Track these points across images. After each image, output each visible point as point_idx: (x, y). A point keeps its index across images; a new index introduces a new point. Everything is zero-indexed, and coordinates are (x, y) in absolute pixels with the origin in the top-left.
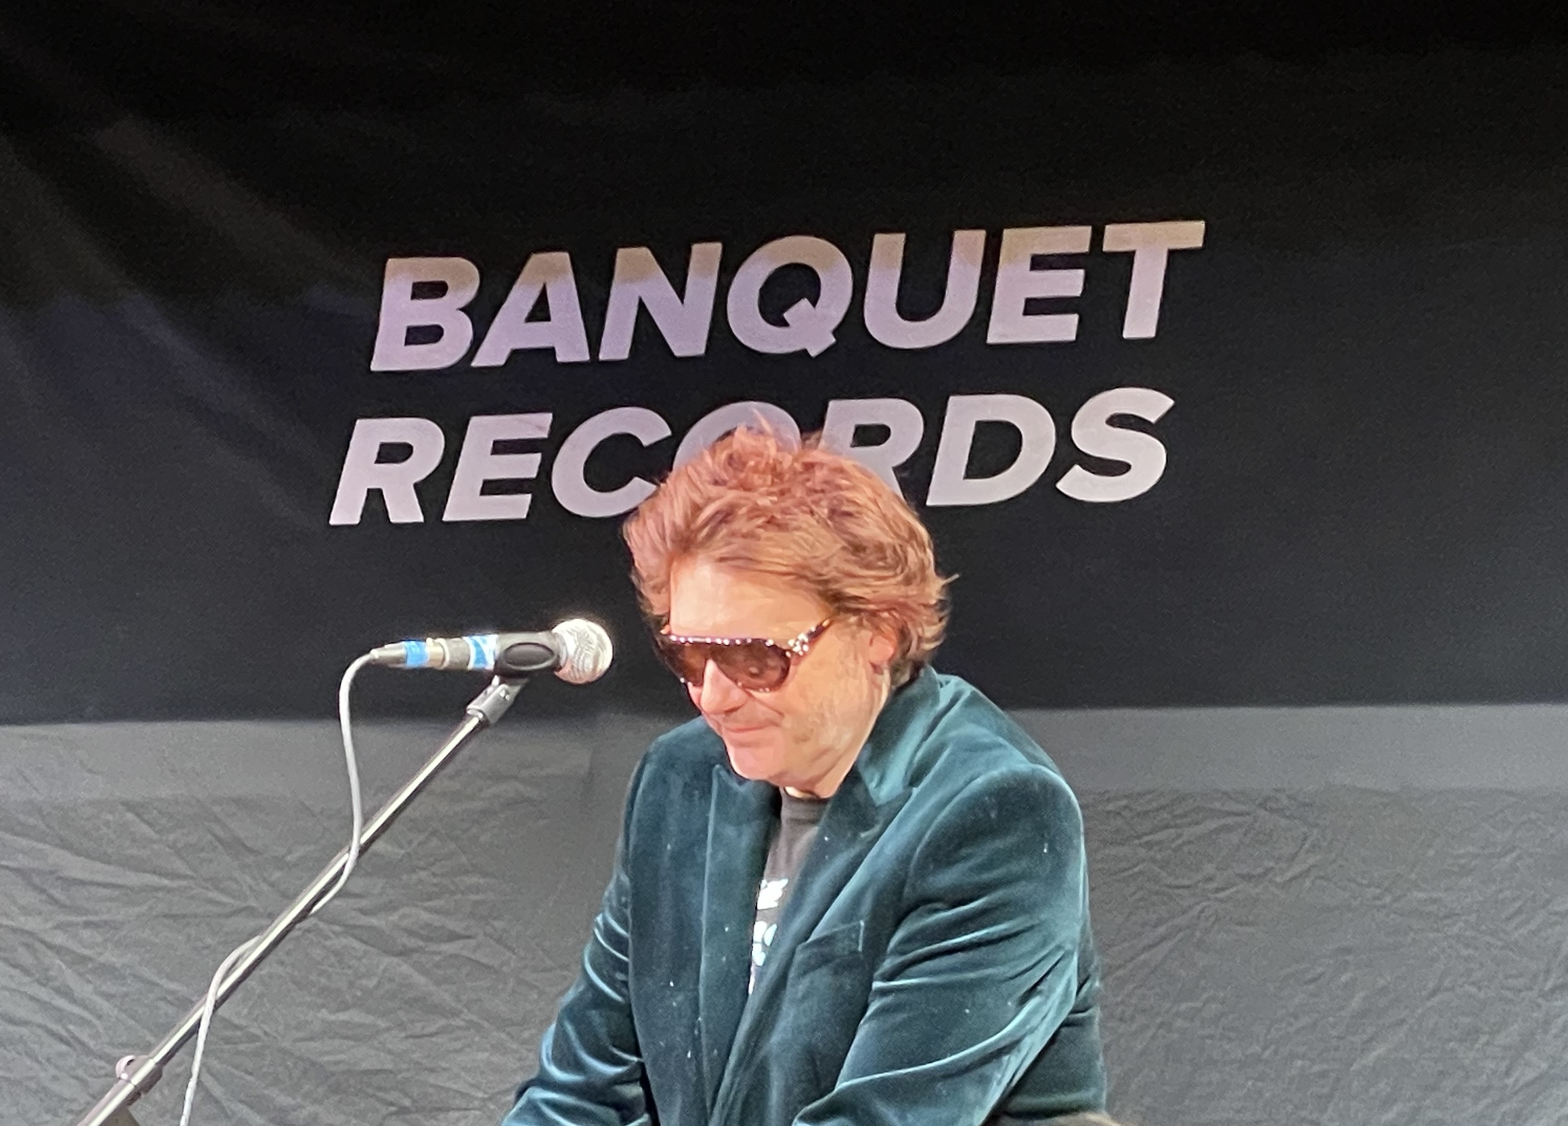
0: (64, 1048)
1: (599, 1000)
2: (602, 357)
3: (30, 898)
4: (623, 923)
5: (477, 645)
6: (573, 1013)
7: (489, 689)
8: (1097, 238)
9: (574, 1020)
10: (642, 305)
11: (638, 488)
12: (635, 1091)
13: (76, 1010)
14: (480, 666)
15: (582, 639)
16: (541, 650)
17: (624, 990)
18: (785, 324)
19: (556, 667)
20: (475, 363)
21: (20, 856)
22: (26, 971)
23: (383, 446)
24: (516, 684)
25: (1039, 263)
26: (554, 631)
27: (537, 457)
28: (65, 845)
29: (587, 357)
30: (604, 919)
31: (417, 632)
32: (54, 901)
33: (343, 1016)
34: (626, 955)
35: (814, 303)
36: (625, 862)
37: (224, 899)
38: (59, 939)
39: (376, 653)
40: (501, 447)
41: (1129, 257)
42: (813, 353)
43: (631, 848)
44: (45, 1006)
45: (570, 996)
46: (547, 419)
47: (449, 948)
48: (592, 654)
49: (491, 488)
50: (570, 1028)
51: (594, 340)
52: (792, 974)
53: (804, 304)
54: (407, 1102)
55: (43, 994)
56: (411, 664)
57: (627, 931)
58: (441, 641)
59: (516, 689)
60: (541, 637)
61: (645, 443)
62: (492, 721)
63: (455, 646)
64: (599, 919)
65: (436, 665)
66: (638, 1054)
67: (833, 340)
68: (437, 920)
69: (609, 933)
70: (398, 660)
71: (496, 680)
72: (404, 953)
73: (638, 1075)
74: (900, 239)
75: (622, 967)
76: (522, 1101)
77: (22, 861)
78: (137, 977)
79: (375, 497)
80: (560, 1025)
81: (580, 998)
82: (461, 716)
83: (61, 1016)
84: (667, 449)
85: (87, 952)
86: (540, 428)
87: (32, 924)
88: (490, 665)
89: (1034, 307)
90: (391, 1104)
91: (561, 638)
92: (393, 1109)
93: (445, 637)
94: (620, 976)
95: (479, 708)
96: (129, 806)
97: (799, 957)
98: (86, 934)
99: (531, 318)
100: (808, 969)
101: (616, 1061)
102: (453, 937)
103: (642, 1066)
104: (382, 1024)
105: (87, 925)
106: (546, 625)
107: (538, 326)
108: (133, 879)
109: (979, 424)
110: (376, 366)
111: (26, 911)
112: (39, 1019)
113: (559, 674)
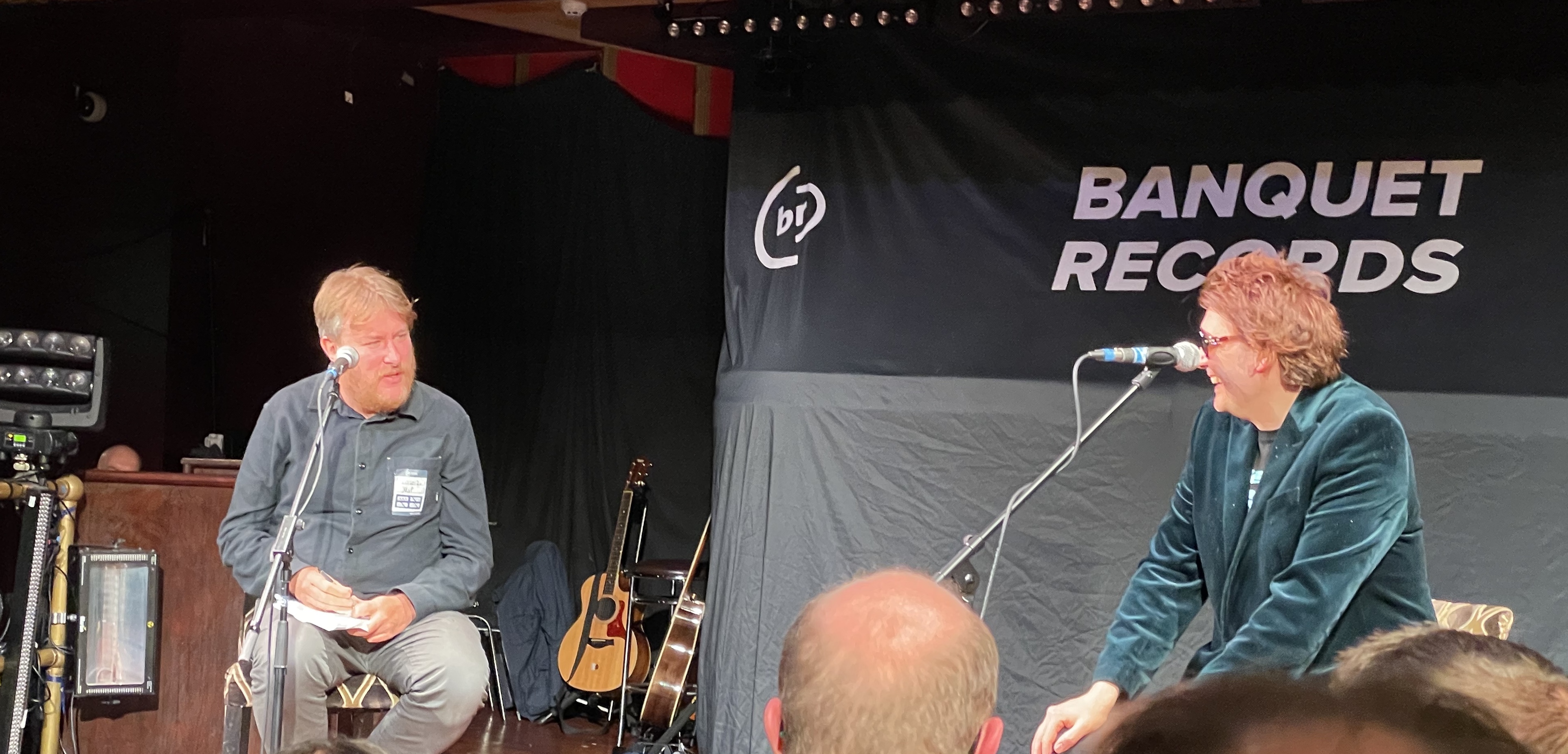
0: (920, 525)
1: (1177, 521)
2: (1183, 216)
3: (907, 456)
4: (1190, 487)
5: (1138, 352)
6: (1165, 528)
7: (1143, 373)
8: (1428, 167)
9: (1166, 532)
10: (1203, 192)
11: (1197, 280)
12: (1193, 566)
13: (927, 509)
14: (1140, 362)
15: (1187, 351)
16: (1169, 356)
17: (1190, 519)
18: (1272, 203)
19: (1175, 364)
20: (1123, 217)
21: (903, 436)
22: (903, 488)
23: (1078, 254)
24: (1156, 370)
25: (1399, 178)
26: (1174, 346)
27: (1151, 262)
28: (924, 432)
29: (1175, 216)
30: (1182, 485)
31: (1110, 345)
32: (917, 457)
33: (1049, 518)
34: (1192, 502)
35: (1287, 194)
36: (1191, 458)
37: (996, 460)
38: (920, 475)
39: (1090, 354)
40: (1133, 257)
41: (1444, 177)
42: (1285, 217)
43: (1194, 451)
44: (913, 506)
45: (1165, 519)
46: (1156, 244)
47: (1101, 489)
48: (1192, 359)
49: (1128, 275)
50: (1164, 536)
51: (1180, 207)
52: (1266, 513)
53: (1282, 194)
54: (1079, 560)
55: (913, 501)
56: (1107, 359)
57: (1191, 489)
58: (1121, 349)
59: (1155, 373)
60: (1168, 349)
61: (1202, 257)
62: (1144, 388)
63: (1127, 352)
64: (1179, 484)
65: (1118, 361)
66: (1196, 548)
67: (1295, 212)
68: (1097, 476)
69: (1183, 491)
70: (1102, 357)
71: (1146, 369)
72: (1079, 490)
73: (1195, 558)
74: (1330, 165)
75: (1189, 507)
76: (1141, 569)
77: (904, 439)
78: (955, 495)
79: (1073, 279)
80: (1160, 535)
81: (1168, 522)
82: (1129, 384)
83: (919, 511)
84: (1212, 261)
85: (933, 482)
86: (1152, 248)
87: (907, 467)
88: (1144, 361)
89: (1395, 199)
90: (1070, 559)
91: (1178, 350)
92: (1071, 562)
93: (1123, 347)
94: (1188, 512)
95: (1138, 381)
96: (955, 416)
97: (1268, 506)
98: (932, 473)
99: (1151, 196)
100: (1273, 511)
101: (1184, 551)
102: (1105, 484)
103: (1198, 556)
104: (1068, 522)
105: (932, 469)
106: (1170, 344)
107: (1153, 201)
108: (954, 449)
109: (1365, 254)
110: (1076, 217)
111: (905, 461)
112: (908, 510)
113: (1176, 367)
